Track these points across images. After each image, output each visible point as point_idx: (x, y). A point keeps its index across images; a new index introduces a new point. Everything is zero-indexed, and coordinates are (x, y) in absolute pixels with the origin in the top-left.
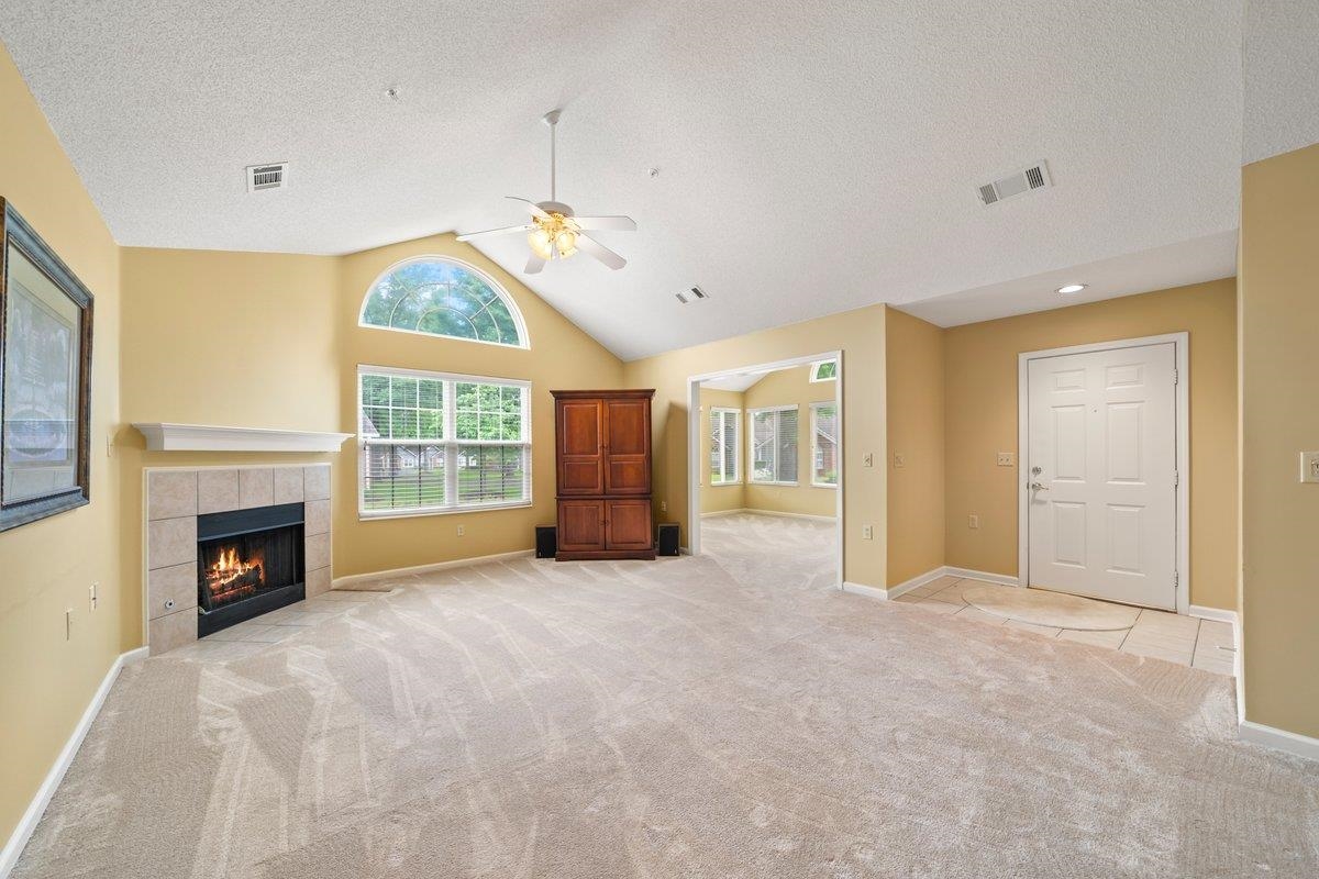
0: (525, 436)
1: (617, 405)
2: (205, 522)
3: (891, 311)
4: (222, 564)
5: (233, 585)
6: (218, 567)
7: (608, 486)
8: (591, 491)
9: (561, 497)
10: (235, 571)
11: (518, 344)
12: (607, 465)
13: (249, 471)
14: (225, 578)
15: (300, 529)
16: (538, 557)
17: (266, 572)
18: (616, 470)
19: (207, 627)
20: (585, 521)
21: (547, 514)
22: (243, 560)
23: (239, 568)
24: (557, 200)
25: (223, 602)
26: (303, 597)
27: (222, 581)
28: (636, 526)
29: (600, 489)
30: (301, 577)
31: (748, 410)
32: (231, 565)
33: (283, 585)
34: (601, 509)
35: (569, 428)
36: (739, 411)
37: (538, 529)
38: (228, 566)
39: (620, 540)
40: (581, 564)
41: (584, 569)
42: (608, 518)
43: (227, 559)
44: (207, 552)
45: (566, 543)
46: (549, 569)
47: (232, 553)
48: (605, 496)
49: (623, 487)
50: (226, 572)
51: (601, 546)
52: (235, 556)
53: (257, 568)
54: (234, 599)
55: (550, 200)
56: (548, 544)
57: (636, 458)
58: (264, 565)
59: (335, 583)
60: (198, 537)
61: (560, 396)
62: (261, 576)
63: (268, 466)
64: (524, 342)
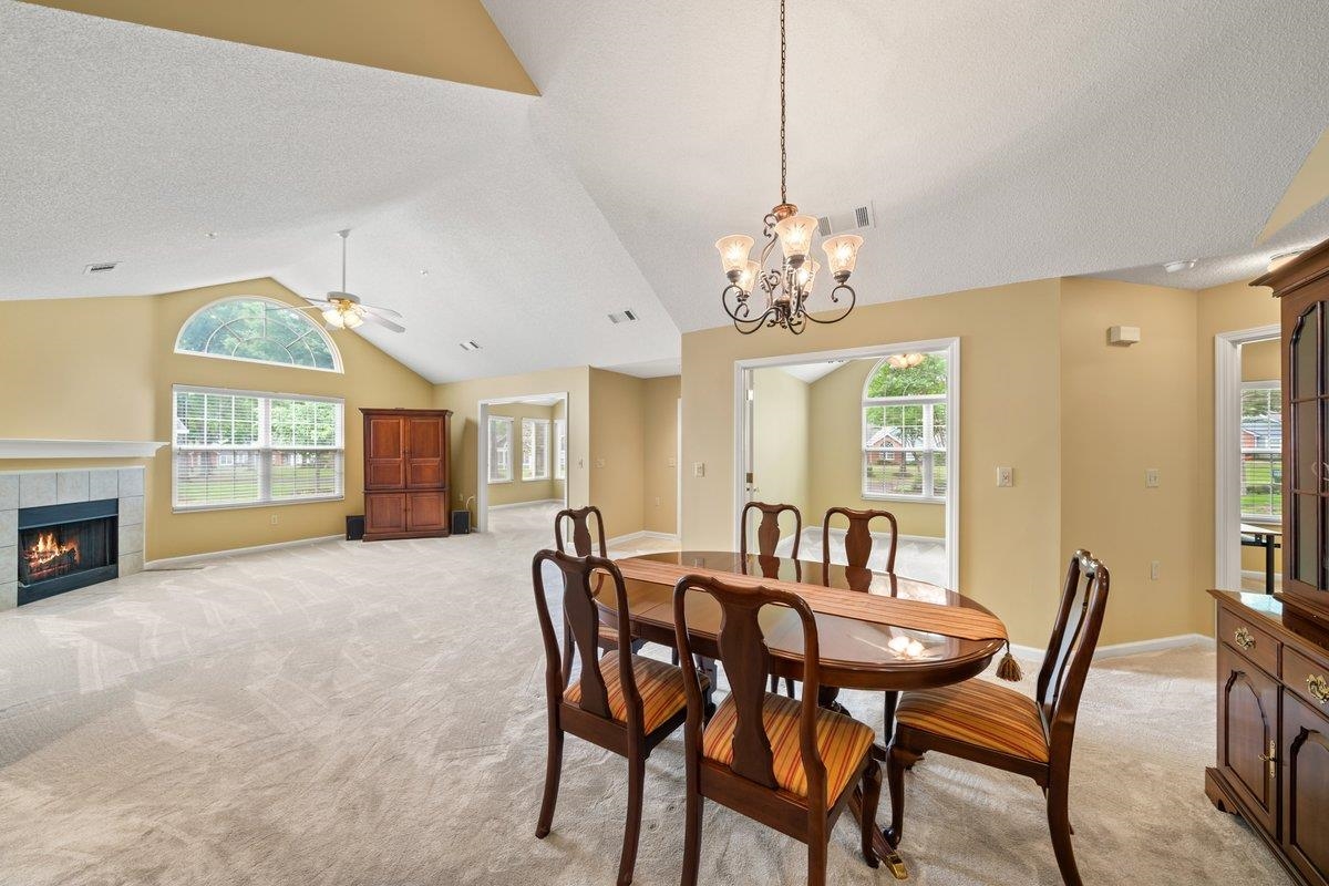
0: (339, 443)
1: (417, 421)
2: (25, 514)
3: (592, 370)
4: (41, 546)
5: (50, 564)
6: (37, 549)
7: (409, 482)
8: (393, 486)
9: (368, 491)
10: (52, 552)
11: (332, 367)
12: (409, 468)
13: (66, 473)
14: (43, 558)
15: (114, 521)
16: (348, 539)
17: (80, 555)
18: (417, 470)
19: (25, 598)
20: (388, 510)
21: (356, 505)
22: (60, 544)
23: (57, 550)
24: (347, 292)
25: (41, 579)
26: (116, 576)
27: (40, 561)
28: (432, 510)
29: (402, 484)
30: (114, 560)
31: (556, 421)
32: (49, 547)
33: (96, 566)
34: (403, 500)
35: (376, 438)
36: (548, 421)
37: (348, 518)
38: (45, 548)
39: (419, 523)
40: (384, 544)
41: (387, 547)
42: (409, 507)
43: (45, 542)
44: (27, 537)
45: (372, 527)
46: (357, 548)
47: (50, 537)
48: (406, 490)
49: (422, 482)
50: (45, 553)
51: (403, 528)
52: (52, 540)
53: (72, 551)
54: (50, 576)
55: (341, 291)
56: (356, 529)
57: (433, 462)
58: (79, 548)
59: (147, 565)
60: (19, 525)
61: (369, 414)
62: (77, 557)
63: (86, 469)
64: (338, 368)
